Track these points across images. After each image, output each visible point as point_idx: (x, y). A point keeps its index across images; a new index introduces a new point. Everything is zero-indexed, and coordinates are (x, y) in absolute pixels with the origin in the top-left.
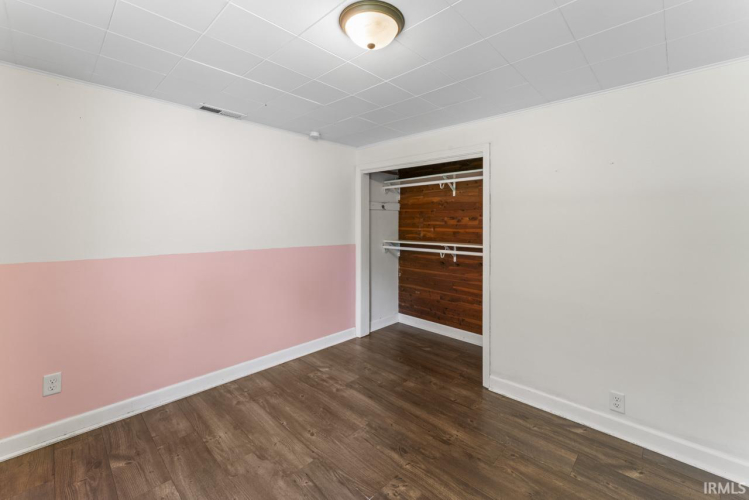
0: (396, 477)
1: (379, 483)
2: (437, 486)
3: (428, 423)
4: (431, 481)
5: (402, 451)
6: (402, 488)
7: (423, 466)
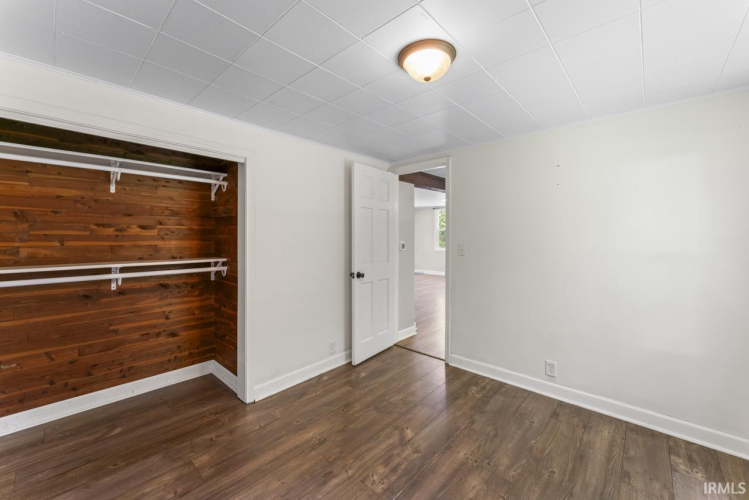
0: (362, 482)
1: (370, 496)
2: (372, 454)
3: (290, 451)
4: (368, 458)
5: (328, 476)
6: (376, 477)
7: (351, 461)
